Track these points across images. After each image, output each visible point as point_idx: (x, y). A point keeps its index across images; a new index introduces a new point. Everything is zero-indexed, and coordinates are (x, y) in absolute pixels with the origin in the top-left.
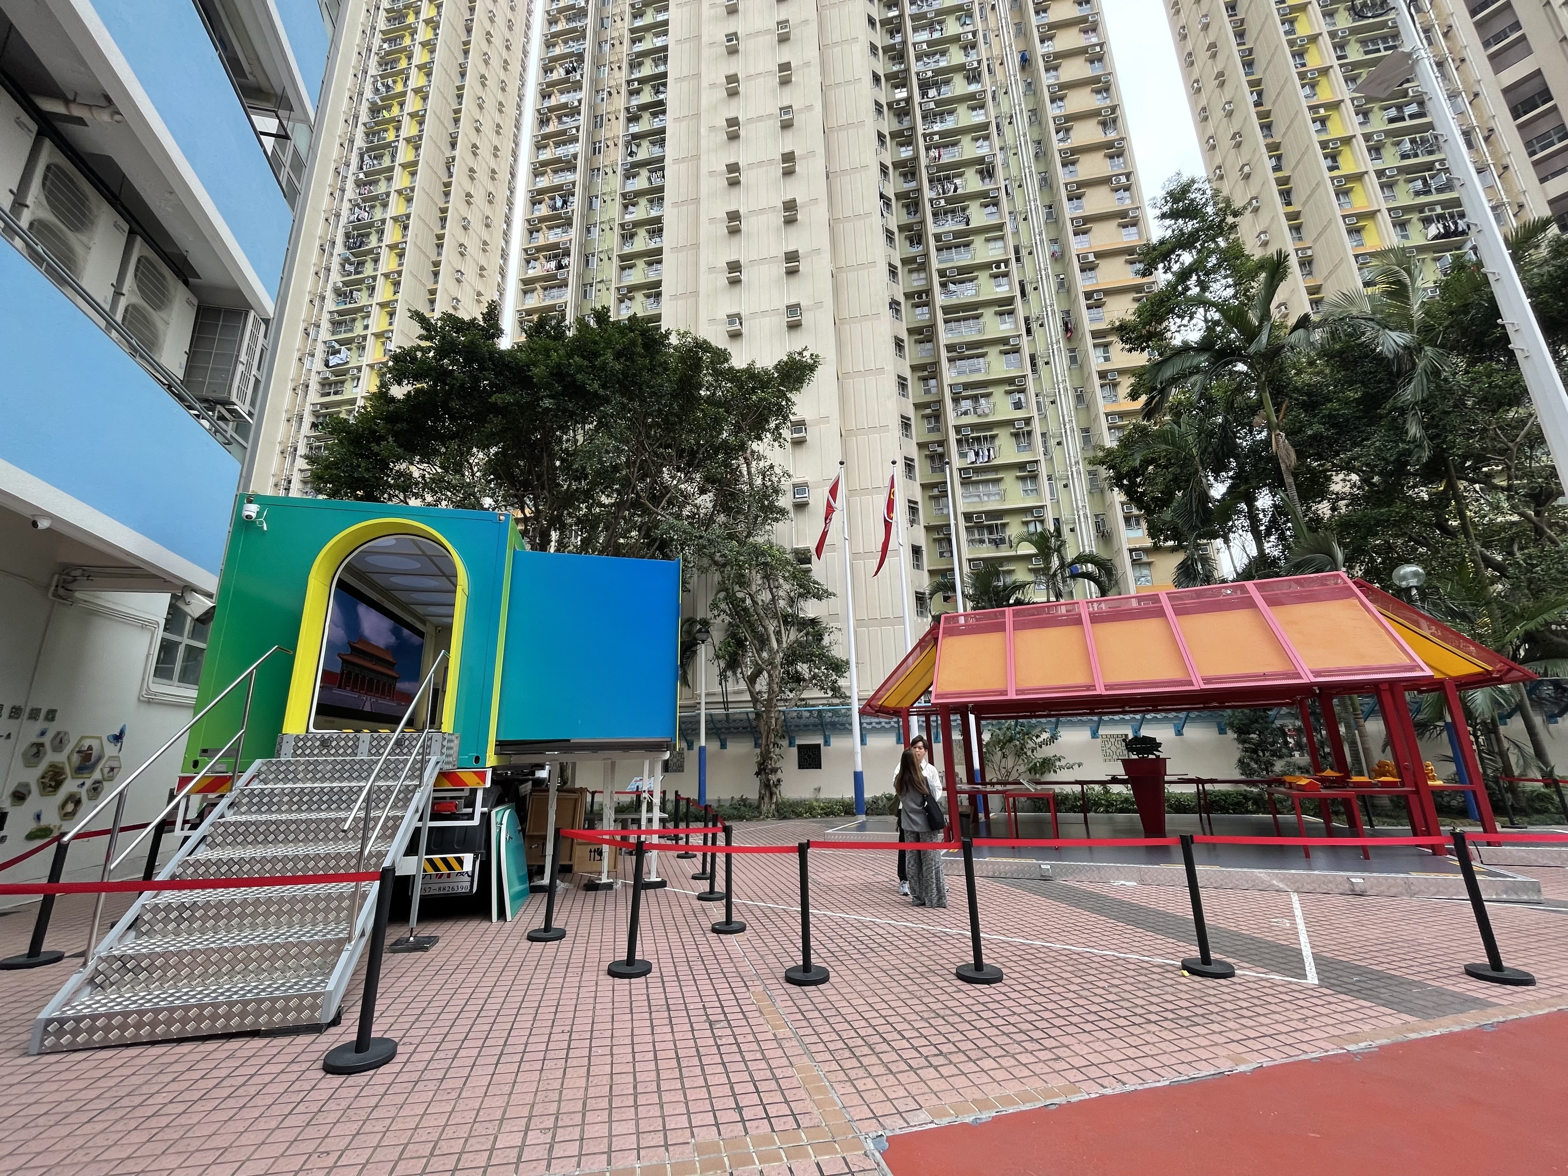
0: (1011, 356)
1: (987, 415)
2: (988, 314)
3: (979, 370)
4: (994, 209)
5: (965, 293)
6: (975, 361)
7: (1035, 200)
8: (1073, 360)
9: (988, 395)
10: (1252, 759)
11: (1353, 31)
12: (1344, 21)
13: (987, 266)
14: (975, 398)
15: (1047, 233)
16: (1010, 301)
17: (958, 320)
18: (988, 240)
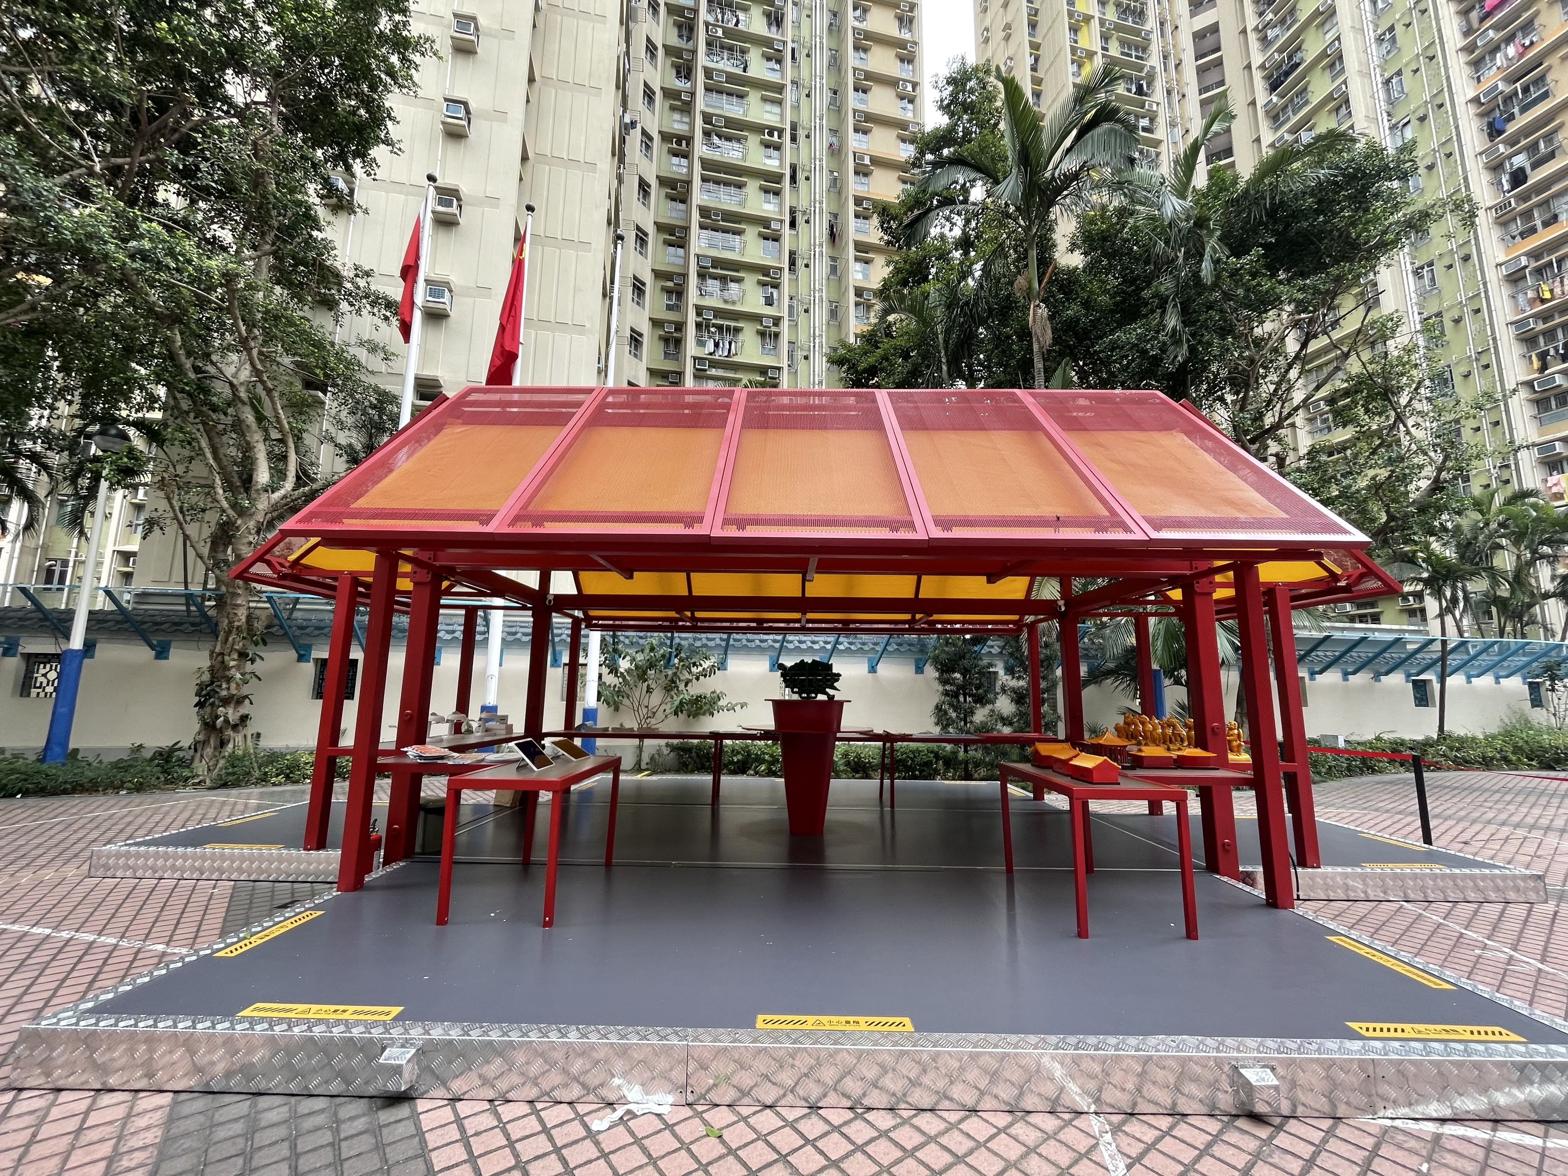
0: (770, 243)
1: (734, 303)
2: (753, 186)
3: (732, 249)
4: (777, 67)
5: (730, 153)
6: (730, 236)
7: (821, 78)
8: (834, 269)
9: (739, 280)
10: (951, 705)
11: (1118, 28)
12: (1111, 15)
13: (758, 129)
14: (723, 279)
15: (828, 121)
16: (778, 178)
17: (717, 182)
18: (765, 99)
